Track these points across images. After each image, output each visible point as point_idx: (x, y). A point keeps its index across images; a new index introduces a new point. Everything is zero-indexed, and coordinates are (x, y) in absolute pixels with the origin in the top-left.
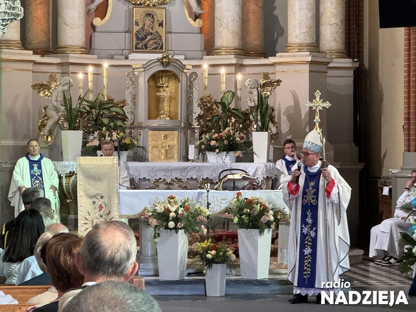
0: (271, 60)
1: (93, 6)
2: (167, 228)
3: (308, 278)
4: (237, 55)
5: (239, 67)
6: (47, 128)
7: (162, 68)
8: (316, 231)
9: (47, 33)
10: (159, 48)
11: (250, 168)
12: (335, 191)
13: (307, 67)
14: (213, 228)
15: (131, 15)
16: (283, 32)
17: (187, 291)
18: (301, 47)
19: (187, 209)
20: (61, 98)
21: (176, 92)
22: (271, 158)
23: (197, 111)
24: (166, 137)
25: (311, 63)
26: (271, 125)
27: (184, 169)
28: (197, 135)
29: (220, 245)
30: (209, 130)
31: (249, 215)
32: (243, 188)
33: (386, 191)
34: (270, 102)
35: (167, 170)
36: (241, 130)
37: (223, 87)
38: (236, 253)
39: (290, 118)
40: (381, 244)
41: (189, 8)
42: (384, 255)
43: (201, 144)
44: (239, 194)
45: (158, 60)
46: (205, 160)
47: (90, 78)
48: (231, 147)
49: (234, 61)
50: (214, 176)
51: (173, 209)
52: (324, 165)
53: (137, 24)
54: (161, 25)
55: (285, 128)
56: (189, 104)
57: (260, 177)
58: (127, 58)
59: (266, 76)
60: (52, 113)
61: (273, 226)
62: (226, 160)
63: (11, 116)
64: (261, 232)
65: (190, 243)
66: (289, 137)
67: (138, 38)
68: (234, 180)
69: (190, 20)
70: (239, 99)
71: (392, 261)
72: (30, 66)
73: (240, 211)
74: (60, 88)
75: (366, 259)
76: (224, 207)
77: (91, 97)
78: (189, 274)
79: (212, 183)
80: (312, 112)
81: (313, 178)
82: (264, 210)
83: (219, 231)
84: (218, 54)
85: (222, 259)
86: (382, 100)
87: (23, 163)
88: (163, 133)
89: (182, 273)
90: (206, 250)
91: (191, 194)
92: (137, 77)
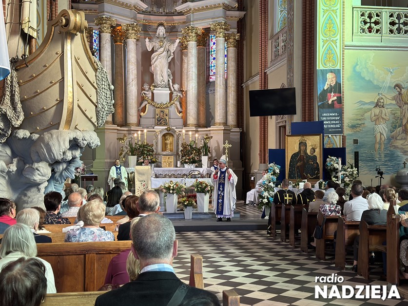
0: (209, 129)
1: (140, 108)
2: (169, 193)
3: (220, 211)
4: (195, 127)
5: (197, 131)
6: (123, 155)
7: (167, 132)
8: (224, 193)
9: (123, 118)
10: (166, 124)
11: (201, 170)
12: (232, 178)
13: (223, 131)
14: (187, 193)
15: (155, 111)
16: (213, 118)
17: (177, 217)
18: (220, 124)
19: (177, 186)
20: (128, 143)
21: (173, 141)
22: (209, 166)
23: (181, 148)
24: (169, 158)
25: (224, 130)
26: (209, 153)
27: (176, 170)
28: (181, 157)
29: (190, 199)
30: (185, 156)
31: (201, 188)
32: (198, 178)
33: (252, 178)
34: (208, 145)
35: (169, 171)
36: (197, 156)
37: (191, 139)
38: (196, 202)
39: (216, 151)
40: (251, 198)
41: (177, 109)
42: (252, 203)
43: (183, 161)
44: (197, 180)
45: (166, 129)
46: (184, 167)
47: (139, 136)
48: (193, 162)
49: (195, 129)
50: (187, 173)
51: (172, 186)
52: (227, 169)
53: (157, 115)
54: (167, 115)
55: (214, 155)
56: (178, 145)
57: (205, 173)
58: (153, 128)
59: (207, 135)
60: (124, 149)
61: (210, 192)
62: (192, 167)
63: (109, 150)
64: (205, 194)
65: (178, 199)
66: (216, 158)
67: (158, 121)
68: (195, 174)
69: (178, 114)
70: (196, 144)
71: (255, 205)
72: (116, 131)
73: (197, 186)
74: (128, 140)
75: (245, 204)
76: (191, 185)
77: (140, 143)
78: (178, 211)
79: (187, 176)
80: (224, 148)
81: (223, 173)
82: (207, 186)
83: (189, 194)
84: (188, 126)
85: (190, 205)
86: (251, 144)
87: (114, 168)
88: (168, 157)
89: (175, 210)
90: (185, 201)
91: (179, 180)
92: (158, 136)
